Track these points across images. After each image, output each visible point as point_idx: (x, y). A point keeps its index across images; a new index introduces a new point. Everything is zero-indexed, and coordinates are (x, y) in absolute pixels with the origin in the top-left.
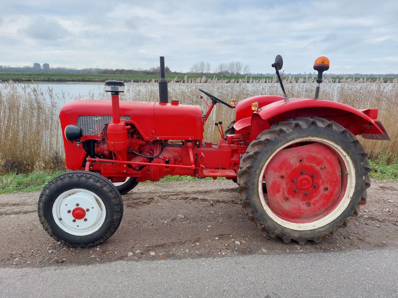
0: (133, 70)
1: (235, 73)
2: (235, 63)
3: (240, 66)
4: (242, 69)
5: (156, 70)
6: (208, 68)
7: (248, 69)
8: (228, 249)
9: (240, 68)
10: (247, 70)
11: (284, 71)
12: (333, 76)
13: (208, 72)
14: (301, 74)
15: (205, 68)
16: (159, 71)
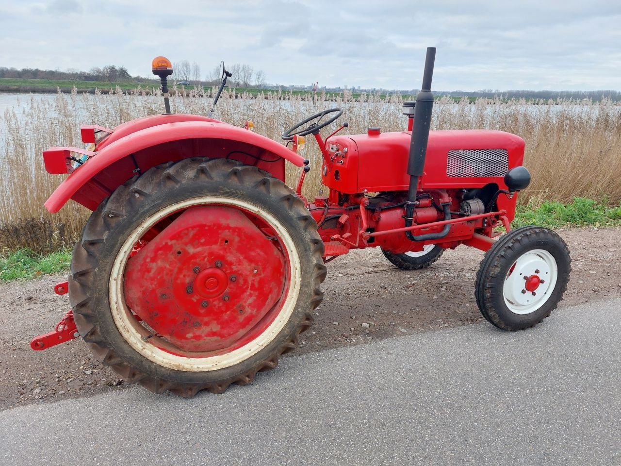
0: (56, 71)
1: (242, 83)
2: (241, 67)
3: (250, 71)
4: (253, 77)
5: (103, 73)
6: (196, 73)
7: (262, 76)
8: (356, 335)
9: (250, 75)
10: (261, 80)
11: (317, 83)
12: (384, 93)
13: (197, 80)
14: (341, 88)
15: (192, 72)
16: (108, 75)
